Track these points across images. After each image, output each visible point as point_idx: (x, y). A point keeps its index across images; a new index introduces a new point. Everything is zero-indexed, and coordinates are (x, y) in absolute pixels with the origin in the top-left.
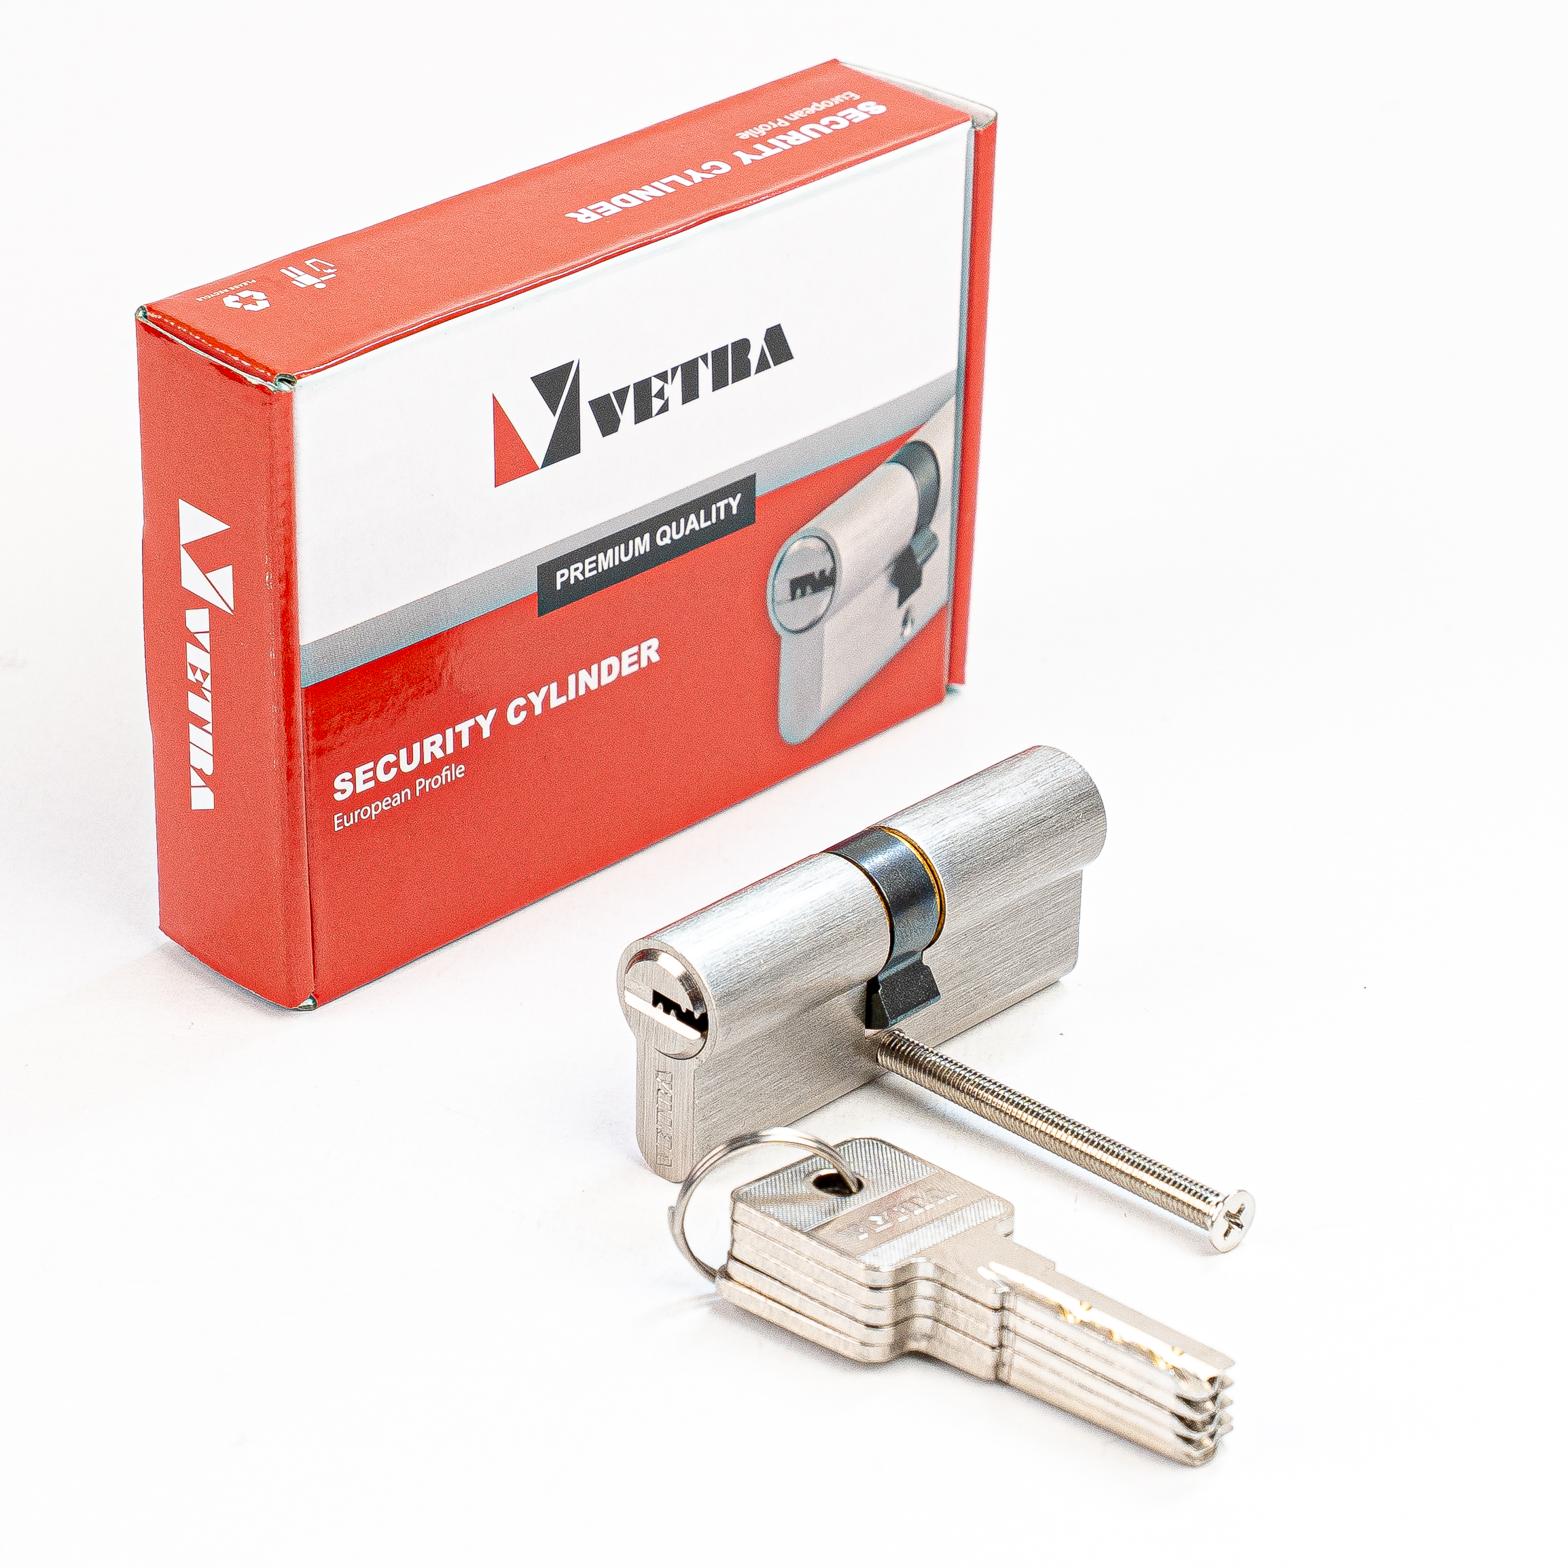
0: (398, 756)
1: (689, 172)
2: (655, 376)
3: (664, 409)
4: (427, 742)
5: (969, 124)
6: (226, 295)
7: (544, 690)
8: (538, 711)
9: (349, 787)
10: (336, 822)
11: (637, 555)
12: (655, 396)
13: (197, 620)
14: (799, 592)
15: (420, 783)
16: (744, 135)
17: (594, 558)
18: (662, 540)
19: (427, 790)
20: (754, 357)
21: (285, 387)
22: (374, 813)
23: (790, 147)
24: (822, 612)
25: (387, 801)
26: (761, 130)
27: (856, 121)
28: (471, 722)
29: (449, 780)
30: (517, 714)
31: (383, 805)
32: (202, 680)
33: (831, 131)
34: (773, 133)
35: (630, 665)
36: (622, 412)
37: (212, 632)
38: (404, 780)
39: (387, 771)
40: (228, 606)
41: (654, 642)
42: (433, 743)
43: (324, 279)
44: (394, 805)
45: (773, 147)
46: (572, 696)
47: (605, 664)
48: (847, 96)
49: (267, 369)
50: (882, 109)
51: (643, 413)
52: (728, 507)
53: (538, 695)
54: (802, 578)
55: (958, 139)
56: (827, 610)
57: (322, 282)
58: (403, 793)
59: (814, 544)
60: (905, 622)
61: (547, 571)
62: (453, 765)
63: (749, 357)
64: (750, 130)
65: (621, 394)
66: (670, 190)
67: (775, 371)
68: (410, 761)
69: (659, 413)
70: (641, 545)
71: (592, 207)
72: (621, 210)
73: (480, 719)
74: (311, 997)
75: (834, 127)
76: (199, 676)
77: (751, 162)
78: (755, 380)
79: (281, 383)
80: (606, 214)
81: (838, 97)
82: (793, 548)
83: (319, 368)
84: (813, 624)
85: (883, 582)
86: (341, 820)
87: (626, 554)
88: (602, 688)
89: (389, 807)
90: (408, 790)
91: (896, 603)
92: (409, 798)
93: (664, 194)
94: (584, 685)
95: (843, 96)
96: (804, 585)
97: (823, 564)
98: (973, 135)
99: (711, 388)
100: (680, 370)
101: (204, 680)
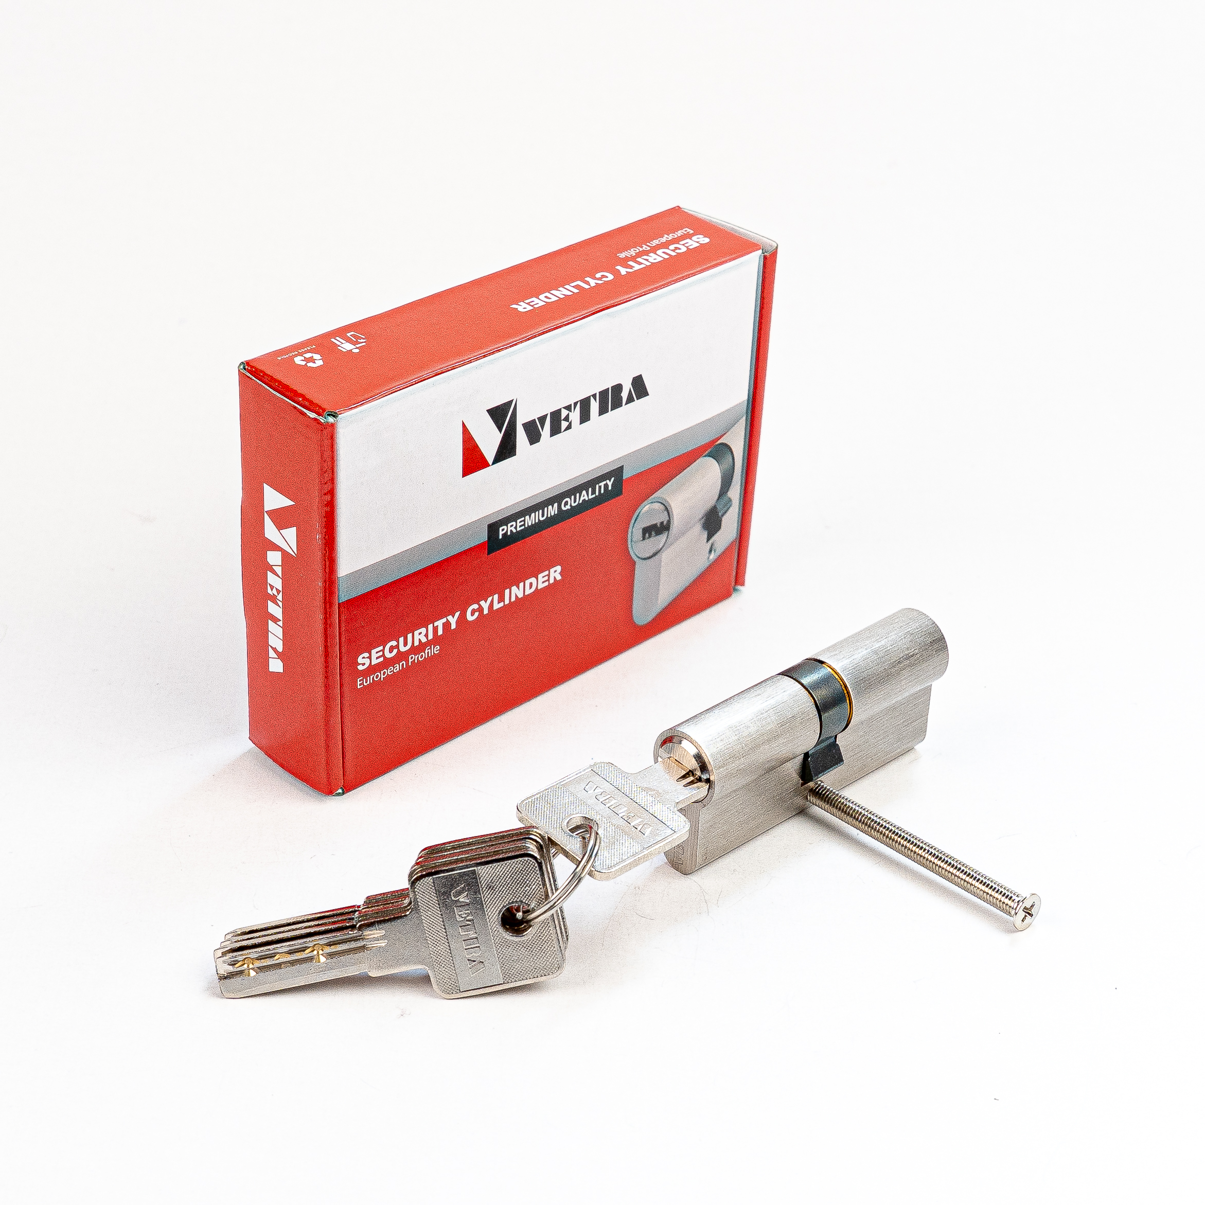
0: (398, 642)
1: (588, 279)
2: (563, 408)
3: (569, 427)
4: (416, 633)
5: (760, 251)
6: (296, 356)
7: (490, 599)
8: (486, 612)
9: (367, 662)
10: (359, 683)
11: (549, 516)
12: (563, 420)
13: (274, 558)
14: (647, 535)
15: (412, 658)
16: (622, 255)
17: (523, 519)
18: (565, 507)
19: (416, 661)
20: (624, 395)
21: (331, 420)
22: (382, 676)
23: (650, 264)
24: (661, 547)
25: (391, 669)
26: (632, 252)
27: (691, 247)
28: (444, 620)
29: (430, 655)
30: (472, 614)
31: (389, 672)
32: (276, 594)
33: (676, 254)
34: (640, 254)
35: (543, 582)
36: (542, 430)
37: (283, 566)
38: (401, 656)
39: (391, 651)
40: (294, 552)
41: (559, 568)
42: (420, 634)
43: (358, 346)
44: (395, 671)
45: (640, 263)
46: (507, 602)
47: (528, 582)
48: (686, 231)
49: (320, 407)
50: (707, 240)
51: (555, 430)
52: (607, 486)
53: (486, 602)
54: (650, 527)
55: (753, 261)
56: (663, 546)
57: (357, 348)
58: (401, 664)
59: (657, 506)
60: (710, 551)
61: (493, 528)
62: (432, 646)
63: (622, 395)
64: (626, 252)
65: (542, 419)
66: (576, 291)
67: (637, 403)
68: (405, 644)
69: (565, 430)
70: (552, 510)
71: (527, 301)
72: (545, 303)
73: (450, 618)
74: (341, 788)
75: (678, 251)
76: (275, 592)
77: (626, 273)
78: (624, 409)
79: (329, 417)
80: (536, 306)
81: (679, 232)
82: (645, 509)
83: (353, 406)
84: (655, 554)
85: (698, 527)
86: (361, 682)
87: (543, 516)
88: (525, 597)
89: (392, 673)
90: (404, 662)
91: (706, 541)
92: (405, 667)
93: (572, 293)
94: (515, 595)
95: (683, 231)
96: (652, 531)
97: (663, 518)
98: (762, 257)
99: (598, 414)
100: (579, 403)
101: (278, 594)
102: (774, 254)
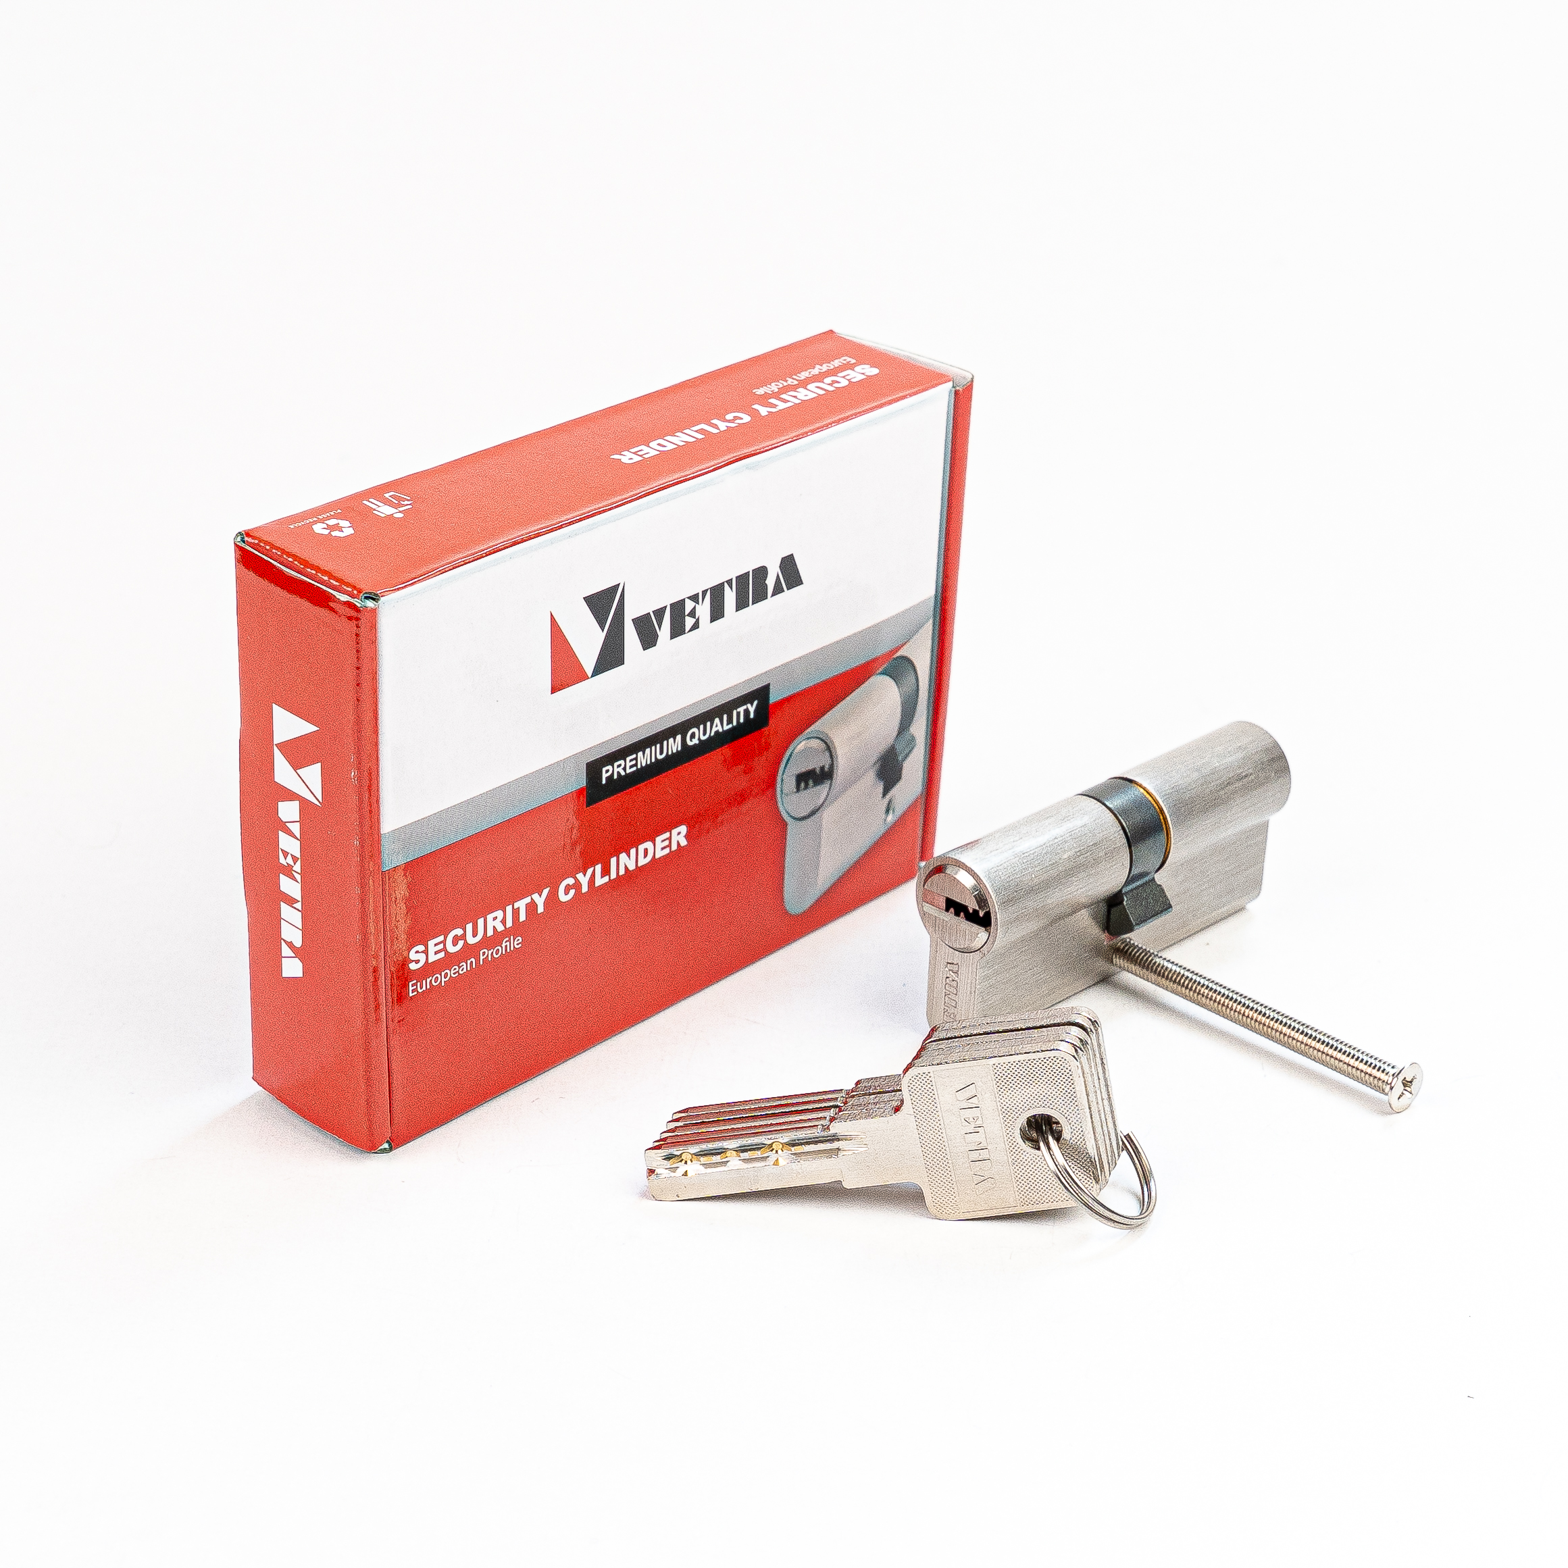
0: (465, 930)
1: (715, 421)
2: (688, 598)
3: (696, 626)
4: (490, 917)
5: (950, 384)
6: (315, 522)
7: (590, 871)
8: (585, 889)
9: (422, 957)
10: (411, 988)
11: (670, 753)
12: (688, 615)
13: (288, 811)
14: (803, 785)
15: (484, 953)
16: (760, 391)
17: (634, 756)
18: (691, 740)
19: (490, 959)
20: (770, 582)
21: (370, 604)
22: (443, 980)
23: (800, 401)
24: (821, 802)
25: (455, 969)
26: (774, 387)
27: (853, 380)
28: (528, 900)
29: (508, 950)
30: (566, 893)
31: (451, 973)
32: (292, 864)
33: (834, 389)
34: (784, 390)
35: (663, 849)
36: (660, 629)
37: (302, 821)
38: (469, 951)
39: (455, 943)
40: (317, 799)
41: (683, 829)
42: (495, 919)
43: (401, 509)
44: (461, 972)
45: (785, 401)
46: (613, 875)
47: (641, 848)
48: (845, 360)
49: (354, 587)
50: (875, 371)
51: (677, 630)
52: (747, 712)
53: (585, 875)
54: (806, 773)
55: (939, 399)
56: (825, 800)
57: (400, 512)
58: (469, 962)
59: (815, 743)
60: (887, 811)
61: (593, 769)
62: (512, 937)
63: (766, 582)
64: (764, 388)
65: (660, 613)
66: (700, 436)
67: (788, 594)
68: (475, 935)
69: (691, 630)
70: (674, 745)
71: (633, 450)
72: (658, 453)
73: (535, 896)
74: (387, 1142)
75: (836, 385)
76: (290, 860)
77: (767, 414)
78: (771, 602)
79: (366, 600)
80: (646, 456)
81: (836, 361)
82: (799, 747)
83: (400, 586)
84: (813, 813)
85: (871, 776)
86: (415, 987)
87: (661, 753)
88: (638, 869)
89: (457, 974)
90: (473, 960)
91: (881, 795)
92: (474, 966)
93: (695, 440)
94: (624, 866)
95: (841, 360)
96: (807, 779)
97: (822, 761)
98: (953, 392)
99: (735, 610)
100: (709, 592)
101: (295, 864)
102: (969, 388)
